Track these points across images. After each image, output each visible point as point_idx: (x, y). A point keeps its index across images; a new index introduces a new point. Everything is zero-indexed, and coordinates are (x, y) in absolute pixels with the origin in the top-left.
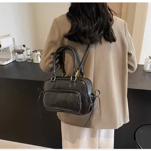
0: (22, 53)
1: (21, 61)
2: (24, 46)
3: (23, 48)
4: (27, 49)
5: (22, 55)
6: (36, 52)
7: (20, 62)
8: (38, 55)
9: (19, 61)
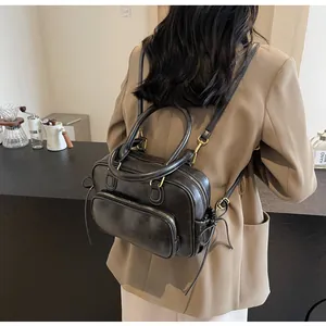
0: (18, 127)
1: (16, 145)
2: (23, 109)
3: (21, 115)
4: (31, 118)
5: (17, 131)
6: (54, 124)
7: (13, 149)
8: (58, 131)
9: (10, 146)
